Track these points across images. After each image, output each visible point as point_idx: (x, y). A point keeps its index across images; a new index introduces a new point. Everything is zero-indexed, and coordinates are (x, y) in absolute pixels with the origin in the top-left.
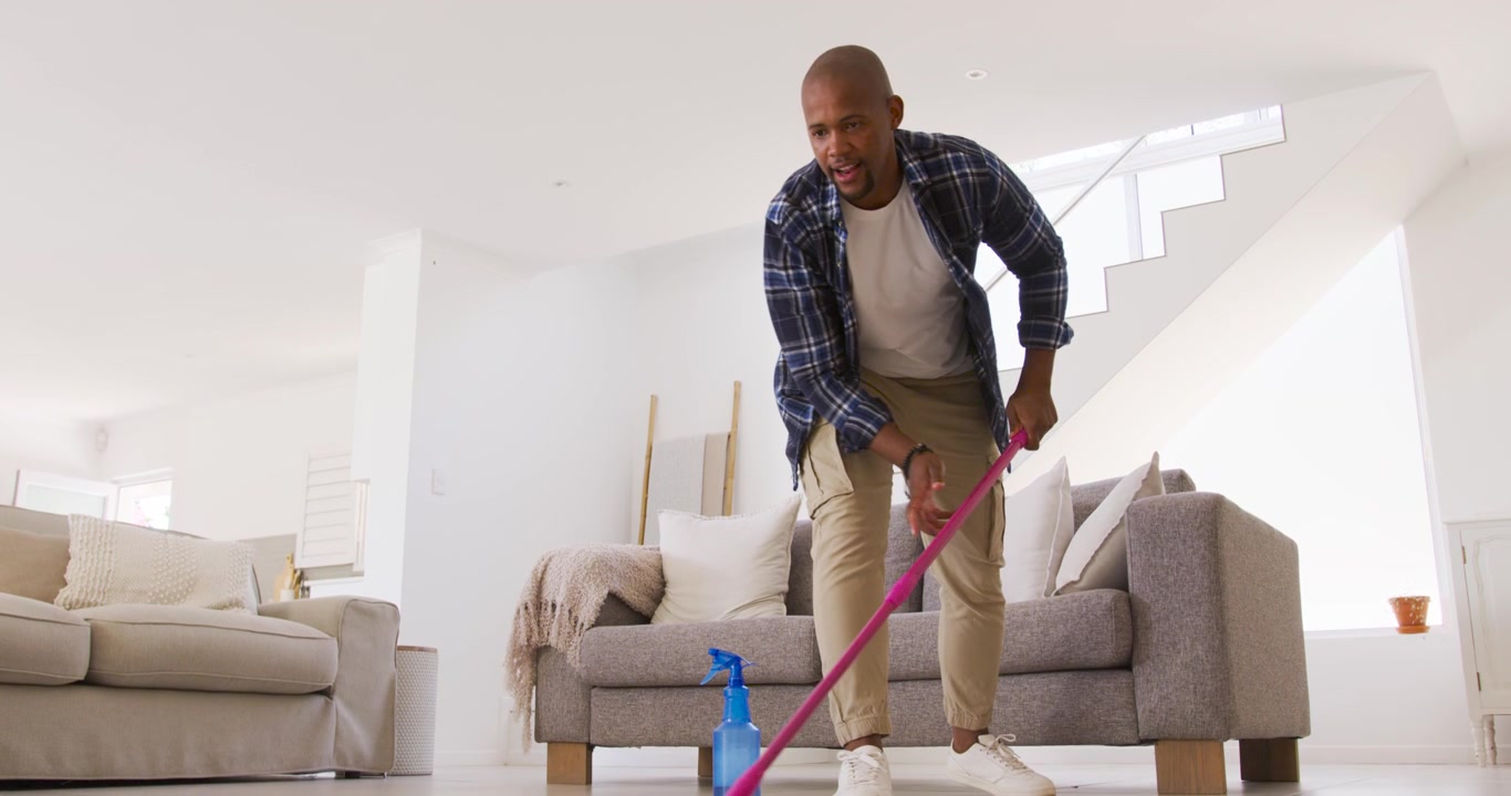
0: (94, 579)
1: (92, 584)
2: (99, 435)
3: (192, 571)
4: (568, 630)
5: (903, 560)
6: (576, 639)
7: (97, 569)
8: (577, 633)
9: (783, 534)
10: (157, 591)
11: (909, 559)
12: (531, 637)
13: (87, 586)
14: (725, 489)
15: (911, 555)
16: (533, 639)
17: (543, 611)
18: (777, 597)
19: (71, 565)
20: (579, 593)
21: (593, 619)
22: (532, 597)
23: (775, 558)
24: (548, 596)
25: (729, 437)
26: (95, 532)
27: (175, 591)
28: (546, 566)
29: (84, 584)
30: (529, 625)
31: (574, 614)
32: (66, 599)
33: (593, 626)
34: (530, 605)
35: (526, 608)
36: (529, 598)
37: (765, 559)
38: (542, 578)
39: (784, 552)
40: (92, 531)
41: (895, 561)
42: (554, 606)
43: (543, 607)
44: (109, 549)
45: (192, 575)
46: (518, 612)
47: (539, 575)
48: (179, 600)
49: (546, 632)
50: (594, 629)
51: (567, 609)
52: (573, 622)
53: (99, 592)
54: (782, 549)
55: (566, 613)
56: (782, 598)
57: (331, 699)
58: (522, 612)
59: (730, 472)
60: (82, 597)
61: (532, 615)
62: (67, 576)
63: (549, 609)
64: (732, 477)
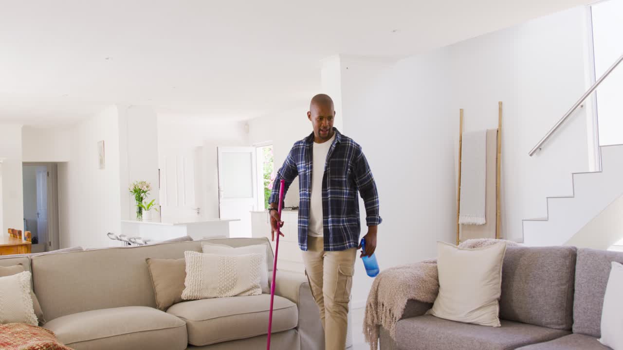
0: (195, 285)
1: (194, 287)
2: (246, 127)
3: (235, 275)
4: (389, 320)
5: (562, 285)
6: (393, 325)
7: (196, 280)
8: (394, 322)
9: (496, 266)
10: (221, 287)
11: (565, 284)
12: (374, 319)
13: (193, 289)
14: (497, 158)
15: (567, 282)
16: (375, 322)
17: (379, 306)
18: (494, 302)
19: (187, 279)
20: (393, 301)
21: (400, 316)
22: (373, 300)
23: (491, 281)
24: (380, 299)
25: (498, 131)
26: (195, 262)
27: (228, 285)
28: (379, 283)
29: (191, 289)
30: (372, 315)
31: (392, 312)
32: (185, 295)
33: (401, 319)
34: (372, 304)
35: (371, 305)
36: (372, 300)
37: (487, 281)
38: (378, 289)
39: (497, 275)
40: (193, 261)
41: (557, 285)
42: (383, 305)
43: (379, 304)
44: (200, 269)
45: (235, 277)
46: (367, 307)
47: (376, 288)
48: (230, 289)
49: (380, 318)
50: (402, 320)
51: (389, 309)
52: (391, 315)
53: (198, 291)
54: (497, 274)
55: (388, 311)
56: (497, 302)
57: (298, 331)
58: (369, 308)
59: (499, 150)
60: (191, 295)
61: (373, 308)
62: (186, 284)
63: (381, 306)
64: (500, 153)
